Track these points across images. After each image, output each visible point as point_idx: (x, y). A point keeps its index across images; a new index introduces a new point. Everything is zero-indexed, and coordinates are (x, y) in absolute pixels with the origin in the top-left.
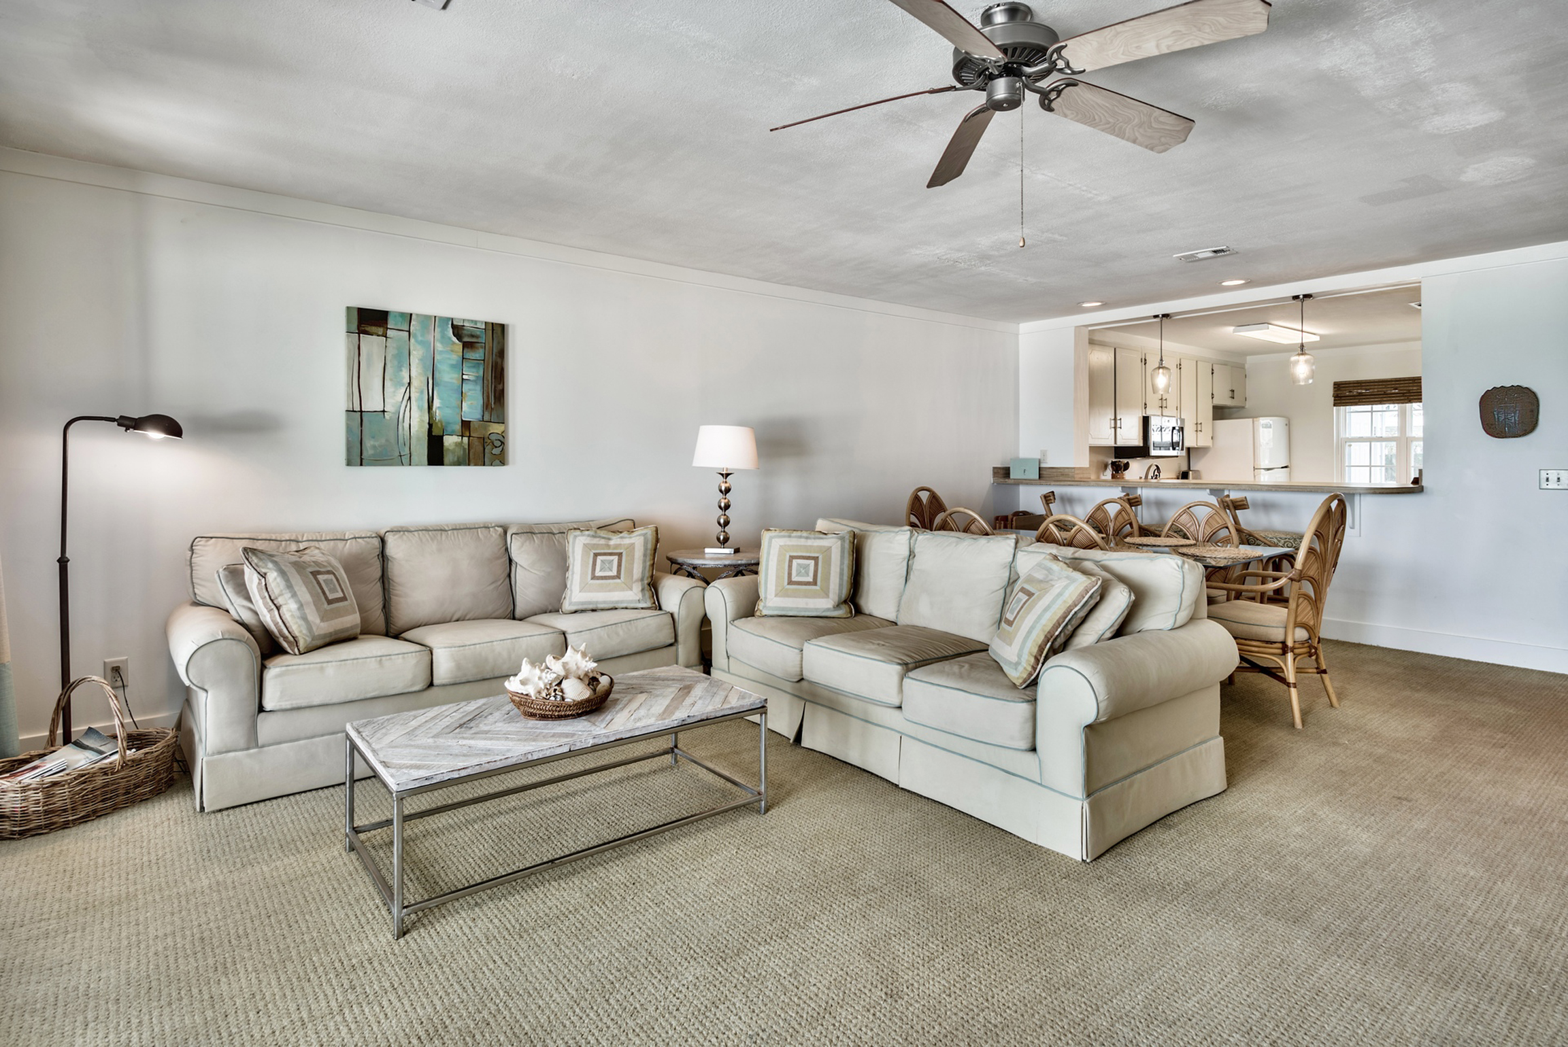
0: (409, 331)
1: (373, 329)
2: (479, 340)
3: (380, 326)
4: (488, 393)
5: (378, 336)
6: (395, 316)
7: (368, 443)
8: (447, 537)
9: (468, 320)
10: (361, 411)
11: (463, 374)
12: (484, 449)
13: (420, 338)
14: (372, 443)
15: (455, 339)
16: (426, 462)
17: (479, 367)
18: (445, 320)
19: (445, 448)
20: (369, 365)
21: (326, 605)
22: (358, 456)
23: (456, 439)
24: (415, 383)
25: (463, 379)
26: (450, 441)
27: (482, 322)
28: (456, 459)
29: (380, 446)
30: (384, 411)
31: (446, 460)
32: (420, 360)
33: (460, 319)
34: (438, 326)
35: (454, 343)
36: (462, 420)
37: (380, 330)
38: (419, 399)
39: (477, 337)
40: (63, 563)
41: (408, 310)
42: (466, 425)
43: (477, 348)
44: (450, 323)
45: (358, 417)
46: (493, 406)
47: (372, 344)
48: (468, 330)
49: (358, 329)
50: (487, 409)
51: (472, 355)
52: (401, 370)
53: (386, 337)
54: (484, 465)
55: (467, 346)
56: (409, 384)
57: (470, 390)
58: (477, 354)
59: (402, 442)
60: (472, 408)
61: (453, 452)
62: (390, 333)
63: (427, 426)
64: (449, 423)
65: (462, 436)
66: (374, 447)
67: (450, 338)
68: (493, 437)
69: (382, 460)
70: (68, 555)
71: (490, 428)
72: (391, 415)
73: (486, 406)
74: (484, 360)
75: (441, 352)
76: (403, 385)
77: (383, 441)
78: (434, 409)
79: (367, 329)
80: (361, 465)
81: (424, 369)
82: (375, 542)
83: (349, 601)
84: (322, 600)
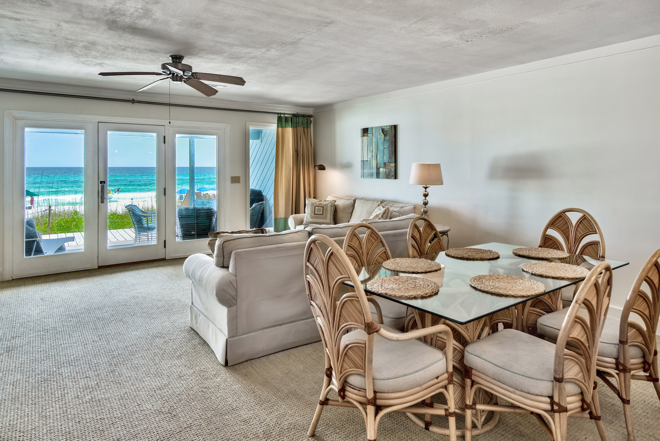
0: (372, 133)
1: (365, 134)
2: (388, 133)
3: (367, 133)
4: (390, 152)
5: (366, 136)
6: (369, 129)
7: (365, 171)
9: (385, 126)
10: (363, 161)
11: (384, 146)
12: (389, 173)
13: (375, 135)
15: (382, 134)
16: (376, 177)
17: (388, 142)
18: (380, 127)
19: (380, 173)
20: (365, 146)
22: (363, 175)
24: (373, 151)
25: (384, 148)
26: (381, 170)
27: (389, 126)
29: (367, 172)
30: (367, 160)
31: (381, 177)
32: (375, 142)
33: (383, 126)
34: (378, 130)
36: (384, 163)
38: (374, 156)
39: (388, 131)
41: (372, 126)
43: (388, 135)
45: (363, 163)
46: (392, 157)
47: (365, 139)
48: (385, 130)
49: (363, 135)
50: (390, 158)
51: (386, 138)
52: (371, 147)
54: (389, 179)
55: (385, 135)
57: (386, 151)
58: (388, 138)
59: (371, 170)
60: (386, 157)
61: (382, 174)
62: (369, 135)
63: (376, 165)
64: (381, 164)
65: (384, 168)
68: (391, 169)
69: (367, 176)
71: (391, 165)
72: (369, 162)
74: (390, 140)
75: (379, 139)
76: (371, 151)
77: (367, 170)
78: (378, 159)
80: (363, 178)
81: (376, 145)
82: (352, 201)
83: (324, 215)
84: (313, 213)
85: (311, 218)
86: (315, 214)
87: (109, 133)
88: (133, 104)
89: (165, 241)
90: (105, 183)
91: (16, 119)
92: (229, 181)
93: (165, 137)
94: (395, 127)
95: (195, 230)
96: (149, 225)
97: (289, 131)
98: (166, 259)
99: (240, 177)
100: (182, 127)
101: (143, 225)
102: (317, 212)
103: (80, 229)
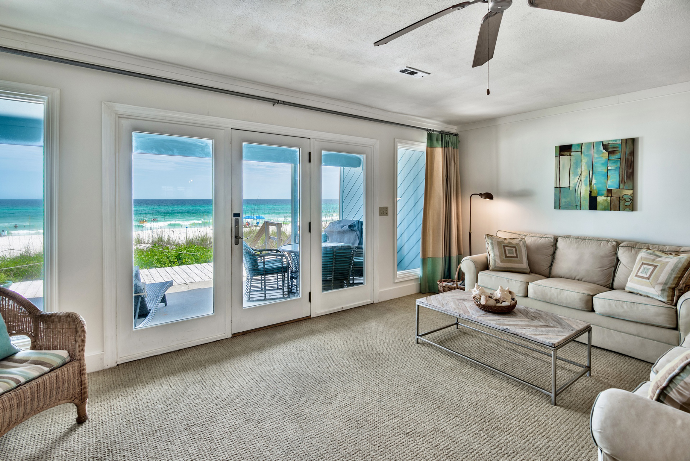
0: (581, 151)
1: (565, 153)
2: (618, 149)
3: (568, 152)
4: (623, 175)
5: (568, 156)
6: (575, 146)
7: (563, 200)
8: (584, 243)
9: (612, 141)
10: (560, 187)
11: (608, 167)
12: (620, 203)
13: (586, 153)
14: (564, 200)
15: (604, 151)
16: (588, 208)
17: (617, 162)
18: (598, 143)
19: (598, 202)
20: (563, 168)
21: (504, 258)
22: (558, 206)
23: (604, 198)
24: (583, 174)
25: (608, 169)
26: (600, 199)
27: (620, 140)
28: (603, 207)
29: (567, 201)
30: (569, 187)
31: (598, 208)
32: (586, 163)
33: (607, 141)
34: (595, 146)
35: (603, 153)
36: (607, 189)
37: (568, 153)
38: (585, 181)
39: (616, 148)
40: (470, 233)
41: (580, 142)
42: (609, 191)
43: (617, 153)
44: (602, 144)
45: (559, 189)
46: (625, 181)
47: (565, 160)
48: (611, 145)
49: (559, 154)
50: (621, 183)
51: (613, 157)
52: (577, 169)
53: (571, 155)
54: (619, 211)
55: (610, 153)
56: (581, 174)
57: (612, 174)
58: (617, 156)
59: (577, 199)
60: (613, 182)
61: (602, 204)
62: (572, 154)
63: (589, 192)
64: (600, 191)
65: (607, 196)
66: (565, 202)
67: (601, 151)
68: (625, 197)
69: (568, 207)
70: (471, 231)
71: (624, 192)
72: (572, 188)
73: (622, 181)
74: (620, 159)
75: (597, 158)
76: (578, 175)
77: (569, 199)
78: (592, 185)
79: (563, 154)
80: (560, 209)
81: (588, 167)
82: (552, 240)
83: (519, 259)
84: (504, 255)
85: (501, 262)
86: (506, 257)
87: (245, 145)
88: (274, 105)
89: (310, 294)
90: (239, 217)
91: (119, 117)
92: (377, 212)
93: (310, 154)
94: (633, 141)
95: (332, 274)
96: (266, 266)
97: (439, 152)
98: (312, 317)
99: (388, 207)
100: (328, 141)
101: (258, 266)
102: (509, 253)
103: (161, 263)
